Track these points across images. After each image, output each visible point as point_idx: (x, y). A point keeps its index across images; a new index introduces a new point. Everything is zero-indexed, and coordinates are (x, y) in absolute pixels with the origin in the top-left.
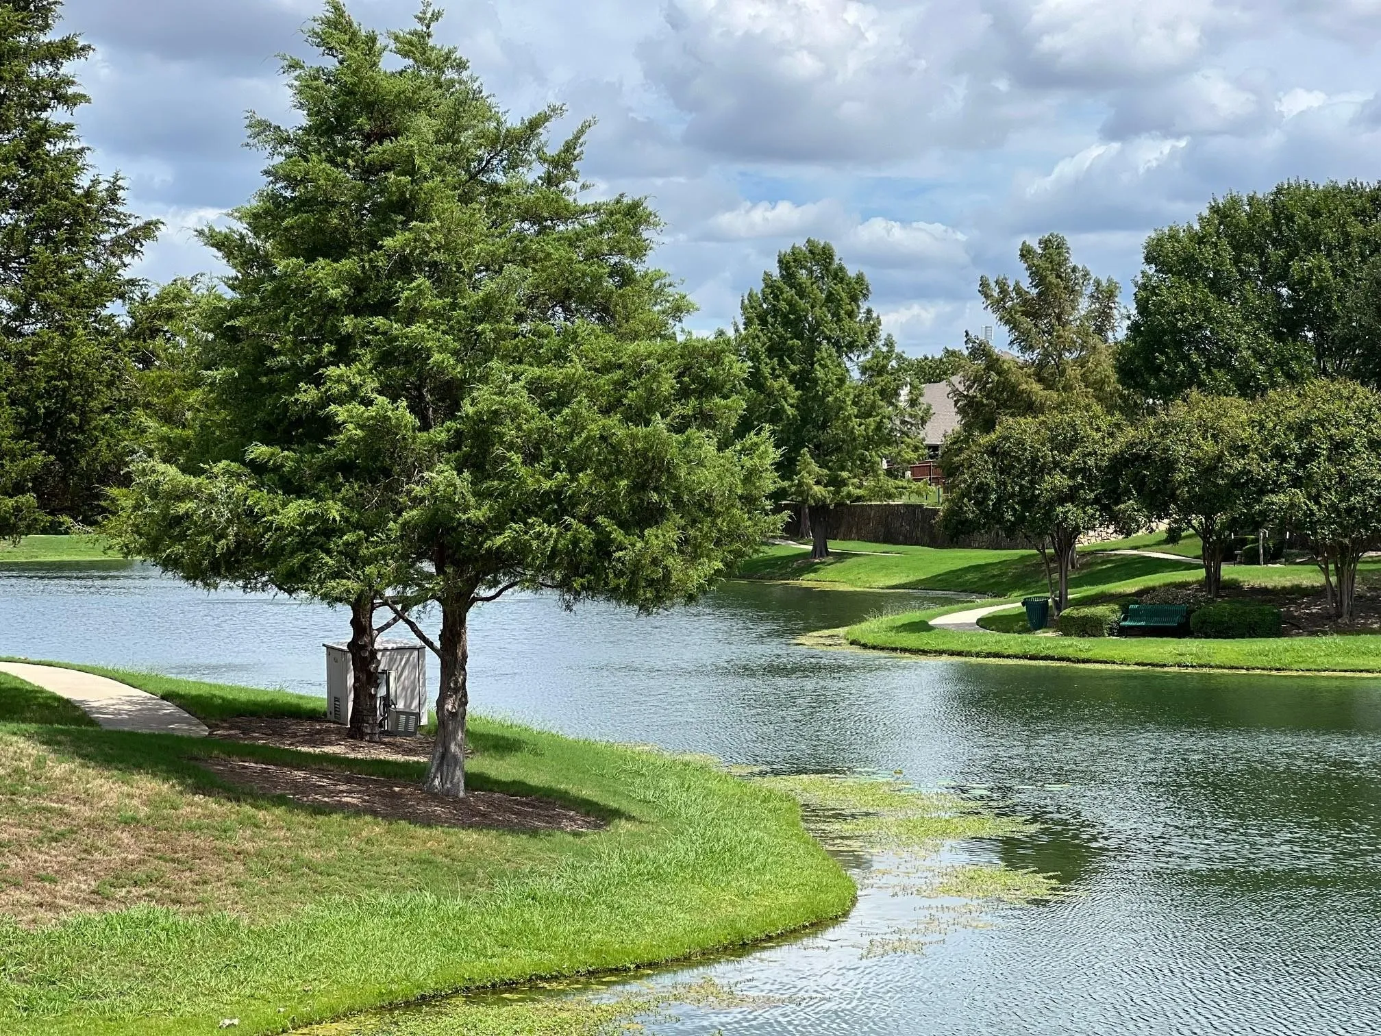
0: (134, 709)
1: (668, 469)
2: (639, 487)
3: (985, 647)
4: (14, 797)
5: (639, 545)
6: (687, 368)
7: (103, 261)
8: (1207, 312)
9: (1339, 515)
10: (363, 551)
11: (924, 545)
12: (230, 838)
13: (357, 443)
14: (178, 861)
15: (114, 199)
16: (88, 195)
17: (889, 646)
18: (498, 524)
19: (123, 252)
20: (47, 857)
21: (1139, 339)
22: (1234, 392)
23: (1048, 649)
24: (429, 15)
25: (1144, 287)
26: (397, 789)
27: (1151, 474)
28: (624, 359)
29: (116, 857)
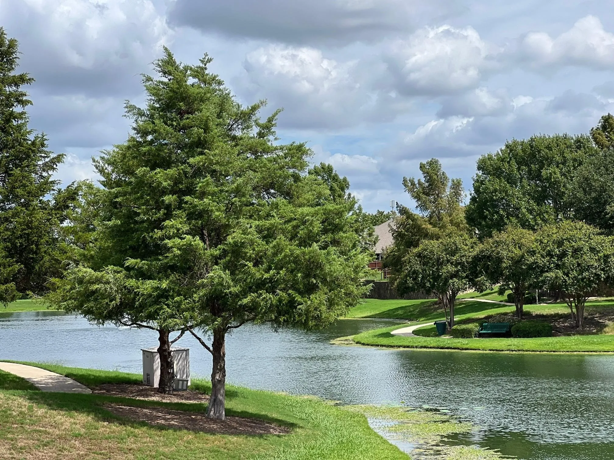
0: (54, 382)
1: (319, 266)
2: (307, 276)
3: (419, 344)
4: (22, 425)
5: (309, 302)
6: (327, 219)
7: (39, 174)
8: (506, 192)
9: (578, 282)
10: (183, 306)
11: (375, 298)
12: (125, 443)
13: (177, 256)
14: (103, 454)
15: (43, 145)
16: (33, 143)
17: (375, 344)
18: (244, 293)
19: (48, 169)
20: (43, 454)
21: (476, 204)
22: (520, 227)
23: (449, 344)
24: (206, 60)
25: (477, 181)
26: (193, 417)
27: (491, 264)
28: (297, 216)
29: (75, 453)
